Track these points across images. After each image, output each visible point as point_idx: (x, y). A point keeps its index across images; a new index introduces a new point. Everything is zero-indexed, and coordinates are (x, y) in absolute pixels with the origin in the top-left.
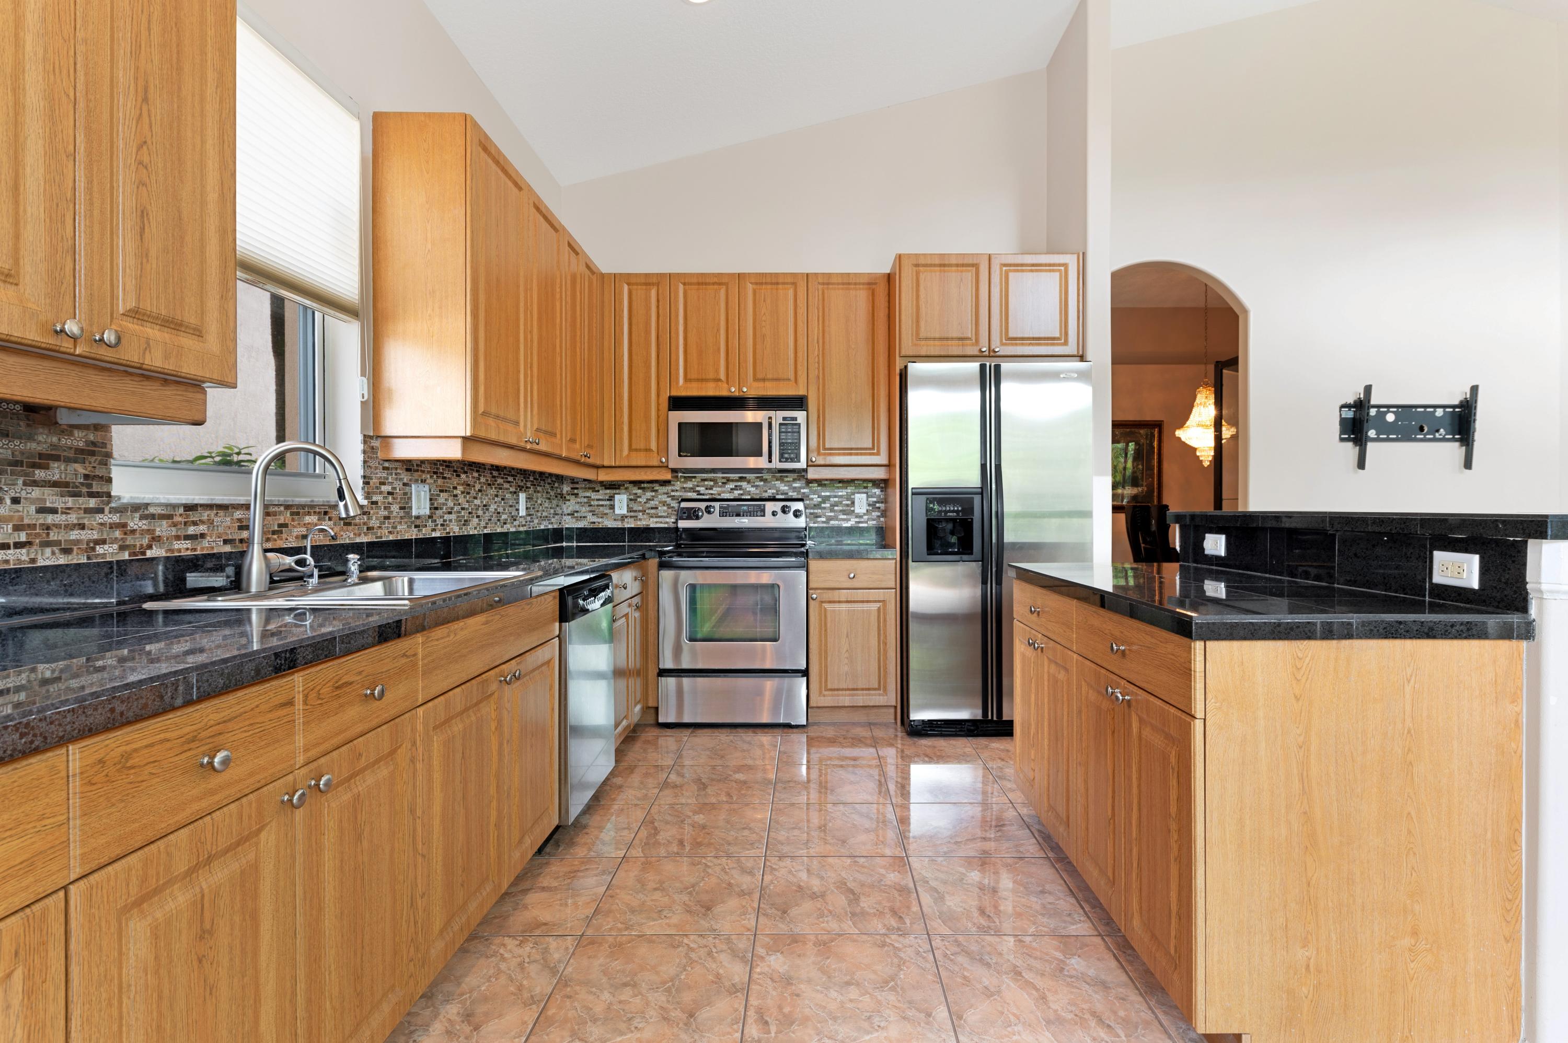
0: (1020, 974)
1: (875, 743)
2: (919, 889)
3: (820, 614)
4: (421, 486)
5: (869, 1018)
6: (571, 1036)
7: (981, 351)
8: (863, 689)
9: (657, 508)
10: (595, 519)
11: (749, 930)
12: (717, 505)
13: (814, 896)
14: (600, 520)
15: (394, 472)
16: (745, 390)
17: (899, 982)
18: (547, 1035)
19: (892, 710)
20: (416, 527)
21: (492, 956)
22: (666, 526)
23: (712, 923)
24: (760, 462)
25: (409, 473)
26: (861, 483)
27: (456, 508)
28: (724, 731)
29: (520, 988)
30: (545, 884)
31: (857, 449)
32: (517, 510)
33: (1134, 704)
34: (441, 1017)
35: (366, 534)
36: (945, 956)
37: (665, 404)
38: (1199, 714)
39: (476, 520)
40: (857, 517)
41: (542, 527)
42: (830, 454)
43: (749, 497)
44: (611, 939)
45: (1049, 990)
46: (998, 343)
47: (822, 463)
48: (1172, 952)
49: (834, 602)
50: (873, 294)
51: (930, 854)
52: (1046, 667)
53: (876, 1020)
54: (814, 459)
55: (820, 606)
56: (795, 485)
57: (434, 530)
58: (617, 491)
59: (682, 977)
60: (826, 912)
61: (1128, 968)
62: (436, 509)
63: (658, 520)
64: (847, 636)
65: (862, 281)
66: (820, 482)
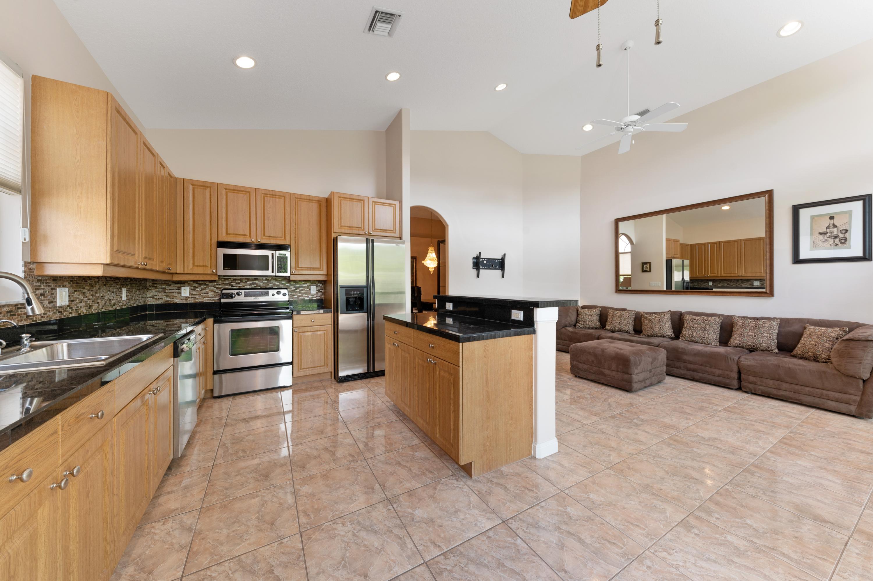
0: (400, 464)
1: (324, 388)
2: (357, 443)
3: (298, 337)
4: (63, 289)
5: (351, 498)
6: (211, 556)
7: (365, 233)
8: (317, 367)
9: (208, 293)
10: (168, 299)
11: (289, 480)
12: (243, 291)
13: (315, 457)
14: (172, 300)
15: (45, 282)
16: (259, 240)
17: (359, 481)
18: (197, 560)
19: (330, 374)
20: (59, 312)
21: (147, 535)
22: (213, 301)
23: (271, 482)
24: (269, 273)
25: (54, 282)
26: (313, 282)
27: (84, 299)
28: (251, 394)
29: (172, 544)
30: (169, 490)
31: (313, 268)
32: (121, 297)
33: (437, 364)
34: (124, 576)
35: (25, 320)
36: (374, 465)
37: (215, 245)
38: (461, 366)
39: (96, 305)
40: (311, 295)
41: (135, 305)
42: (301, 270)
43: (259, 288)
44: (219, 505)
45: (411, 466)
46: (372, 231)
47: (297, 273)
48: (452, 442)
49: (305, 332)
50: (320, 206)
51: (358, 428)
52: (400, 353)
53: (354, 498)
54: (294, 272)
55: (299, 335)
56: (283, 282)
57: (71, 313)
58: (183, 285)
59: (263, 510)
60: (322, 462)
61: (434, 451)
62: (73, 301)
63: (208, 299)
64: (311, 346)
65: (315, 199)
66: (295, 281)
